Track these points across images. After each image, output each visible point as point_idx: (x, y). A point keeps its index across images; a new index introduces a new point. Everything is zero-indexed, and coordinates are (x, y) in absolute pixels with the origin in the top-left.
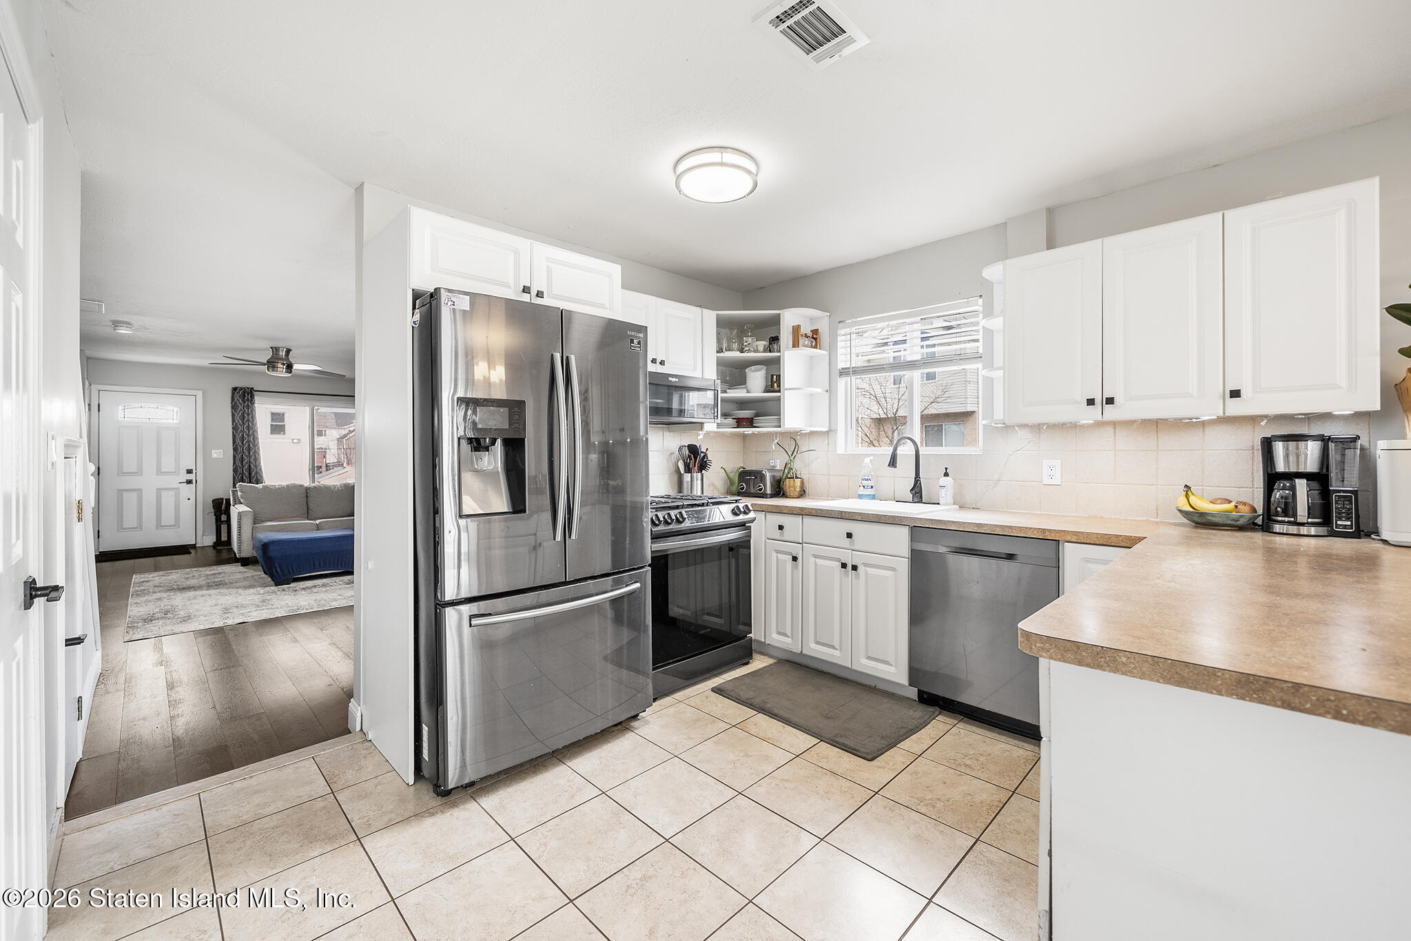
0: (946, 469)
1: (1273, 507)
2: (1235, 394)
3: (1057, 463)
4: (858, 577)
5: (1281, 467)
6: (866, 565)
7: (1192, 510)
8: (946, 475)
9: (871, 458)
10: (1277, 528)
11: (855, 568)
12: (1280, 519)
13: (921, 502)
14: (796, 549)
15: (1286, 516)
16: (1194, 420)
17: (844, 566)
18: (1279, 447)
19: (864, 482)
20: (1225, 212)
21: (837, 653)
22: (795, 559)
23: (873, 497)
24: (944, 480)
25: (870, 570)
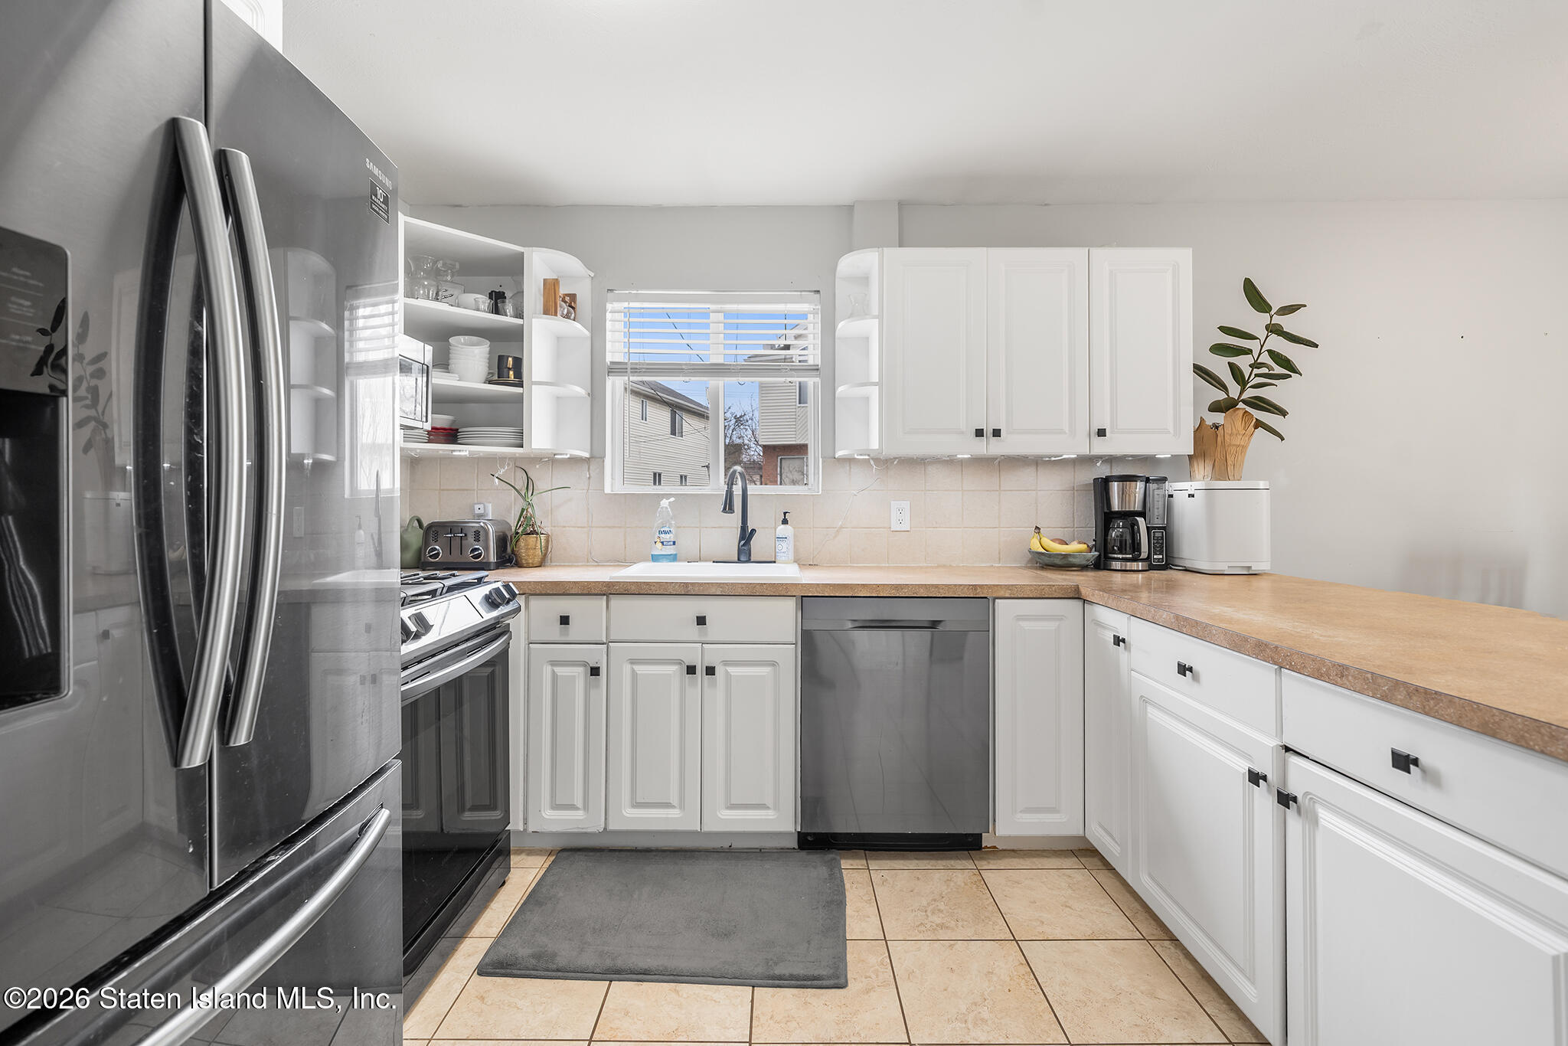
0: (785, 513)
1: (1109, 546)
2: (1101, 433)
3: (906, 505)
4: (714, 685)
5: (1116, 506)
6: (726, 663)
7: (1044, 551)
8: (785, 522)
9: (672, 499)
10: (1117, 565)
11: (710, 671)
12: (1116, 556)
13: (749, 561)
14: (596, 655)
15: (1121, 553)
16: (1053, 459)
17: (691, 670)
18: (1115, 486)
19: (663, 536)
20: (1091, 249)
21: (674, 813)
22: (595, 671)
23: (674, 558)
24: (782, 530)
25: (731, 670)
